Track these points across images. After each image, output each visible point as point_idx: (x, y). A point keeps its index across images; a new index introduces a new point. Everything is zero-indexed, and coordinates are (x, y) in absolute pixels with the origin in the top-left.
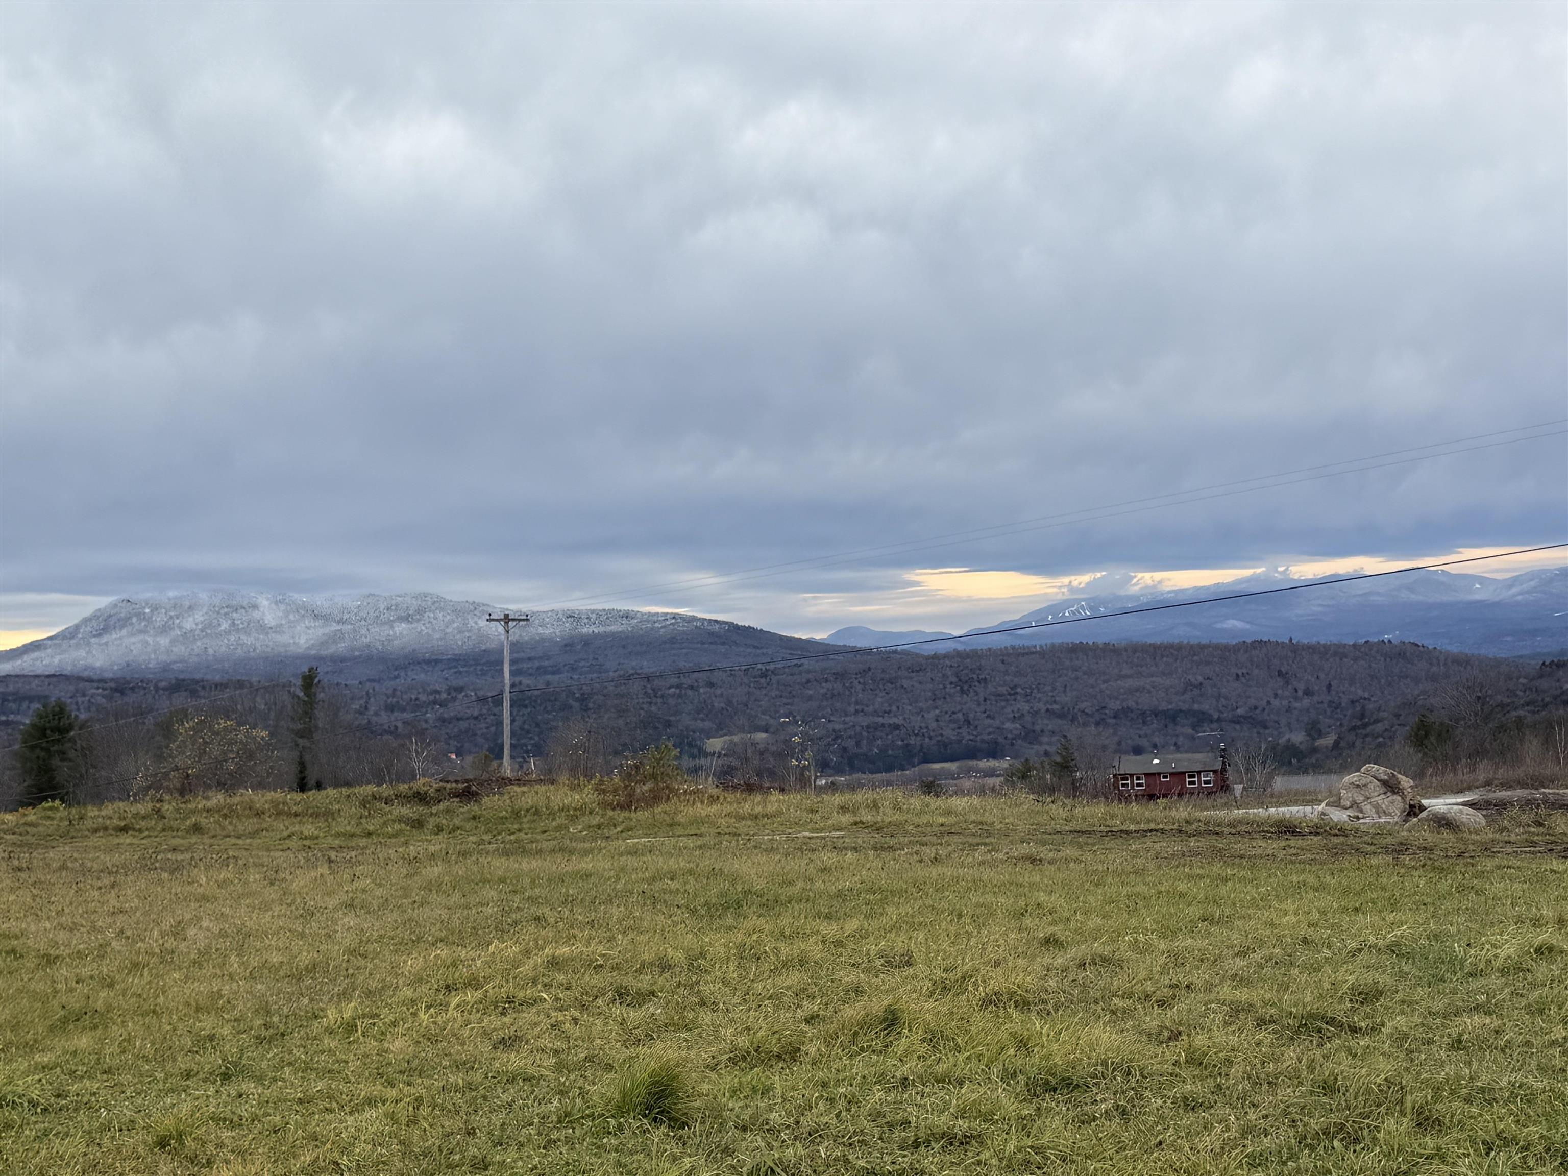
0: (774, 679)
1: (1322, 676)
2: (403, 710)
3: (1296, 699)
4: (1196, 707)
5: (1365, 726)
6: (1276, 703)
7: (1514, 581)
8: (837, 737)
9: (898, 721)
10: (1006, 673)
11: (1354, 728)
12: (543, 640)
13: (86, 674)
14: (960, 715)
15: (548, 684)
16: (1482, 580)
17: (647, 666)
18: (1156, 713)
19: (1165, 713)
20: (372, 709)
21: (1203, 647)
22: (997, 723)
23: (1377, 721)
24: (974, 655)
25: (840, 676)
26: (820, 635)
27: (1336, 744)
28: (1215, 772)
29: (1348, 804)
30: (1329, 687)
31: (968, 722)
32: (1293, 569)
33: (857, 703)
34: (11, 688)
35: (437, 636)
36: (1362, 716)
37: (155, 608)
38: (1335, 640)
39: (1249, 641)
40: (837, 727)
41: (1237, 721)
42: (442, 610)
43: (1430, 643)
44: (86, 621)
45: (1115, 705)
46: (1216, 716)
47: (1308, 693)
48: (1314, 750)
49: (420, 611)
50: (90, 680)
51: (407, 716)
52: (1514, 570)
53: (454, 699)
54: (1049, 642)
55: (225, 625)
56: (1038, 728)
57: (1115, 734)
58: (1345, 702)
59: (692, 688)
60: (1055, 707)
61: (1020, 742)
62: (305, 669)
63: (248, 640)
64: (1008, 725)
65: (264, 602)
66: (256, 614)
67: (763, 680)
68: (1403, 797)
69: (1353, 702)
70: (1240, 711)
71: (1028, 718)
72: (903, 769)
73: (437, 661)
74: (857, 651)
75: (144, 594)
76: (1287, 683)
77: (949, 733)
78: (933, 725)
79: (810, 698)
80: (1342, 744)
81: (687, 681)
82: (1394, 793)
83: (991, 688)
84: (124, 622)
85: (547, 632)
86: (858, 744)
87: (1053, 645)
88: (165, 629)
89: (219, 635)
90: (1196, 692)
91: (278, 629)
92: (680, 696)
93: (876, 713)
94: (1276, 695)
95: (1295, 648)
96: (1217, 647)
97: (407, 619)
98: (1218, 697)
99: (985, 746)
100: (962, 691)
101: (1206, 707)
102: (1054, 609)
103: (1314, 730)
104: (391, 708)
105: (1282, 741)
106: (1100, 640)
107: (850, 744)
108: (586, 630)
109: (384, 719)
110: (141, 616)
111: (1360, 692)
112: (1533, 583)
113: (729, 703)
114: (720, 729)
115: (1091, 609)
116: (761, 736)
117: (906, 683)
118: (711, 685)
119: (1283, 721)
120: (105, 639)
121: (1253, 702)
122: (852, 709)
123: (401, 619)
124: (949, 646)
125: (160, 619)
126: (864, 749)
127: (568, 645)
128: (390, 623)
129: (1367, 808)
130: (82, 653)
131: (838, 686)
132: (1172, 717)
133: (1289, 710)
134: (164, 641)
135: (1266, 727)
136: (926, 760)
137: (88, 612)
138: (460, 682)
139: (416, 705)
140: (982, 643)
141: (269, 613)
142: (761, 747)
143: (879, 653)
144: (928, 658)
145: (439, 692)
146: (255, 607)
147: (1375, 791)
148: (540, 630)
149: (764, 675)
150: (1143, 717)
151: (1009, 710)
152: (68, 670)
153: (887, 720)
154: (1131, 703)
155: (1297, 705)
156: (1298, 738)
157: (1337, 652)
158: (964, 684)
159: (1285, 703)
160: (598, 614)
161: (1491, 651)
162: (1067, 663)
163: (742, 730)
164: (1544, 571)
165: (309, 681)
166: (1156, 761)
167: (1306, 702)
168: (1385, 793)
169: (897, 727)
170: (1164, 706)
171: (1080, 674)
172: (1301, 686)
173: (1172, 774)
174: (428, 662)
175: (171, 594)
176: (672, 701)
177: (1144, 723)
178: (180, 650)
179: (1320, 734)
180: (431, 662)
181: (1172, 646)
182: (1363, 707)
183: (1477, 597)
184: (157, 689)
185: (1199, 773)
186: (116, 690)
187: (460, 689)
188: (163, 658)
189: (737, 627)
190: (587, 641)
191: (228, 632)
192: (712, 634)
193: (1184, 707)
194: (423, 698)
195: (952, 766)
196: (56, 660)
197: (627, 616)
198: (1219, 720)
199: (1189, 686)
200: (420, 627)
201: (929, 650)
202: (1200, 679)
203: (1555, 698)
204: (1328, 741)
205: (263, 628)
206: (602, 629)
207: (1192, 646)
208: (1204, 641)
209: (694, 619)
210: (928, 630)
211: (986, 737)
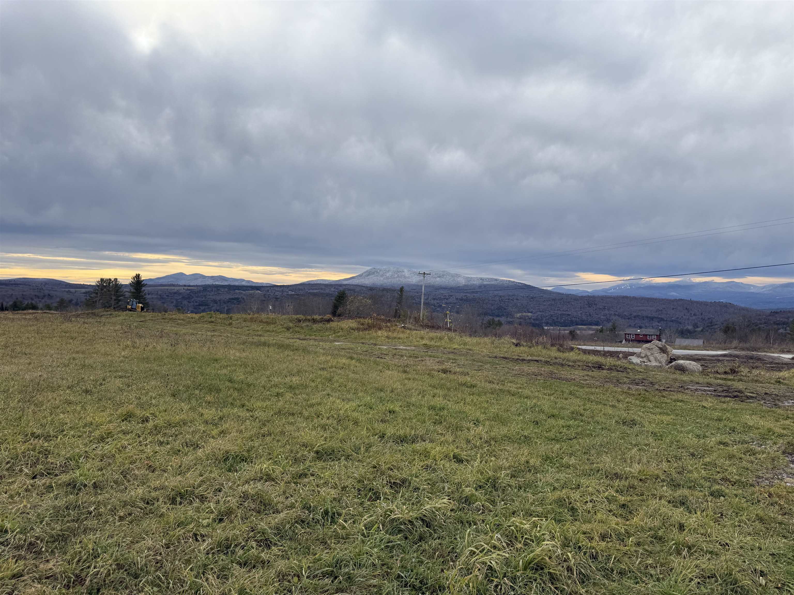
0: (535, 299)
1: (700, 310)
2: (437, 300)
3: (691, 316)
4: (660, 316)
5: (712, 326)
6: (684, 317)
7: (764, 287)
8: (552, 316)
9: (570, 313)
10: (603, 303)
11: (708, 326)
12: (474, 285)
13: (363, 285)
14: (588, 313)
15: (474, 296)
16: (754, 286)
17: (501, 293)
18: (647, 317)
19: (650, 317)
20: (429, 299)
21: (663, 300)
22: (599, 316)
23: (716, 325)
24: (594, 297)
25: (554, 300)
26: (549, 289)
27: (702, 331)
28: (657, 335)
29: (643, 355)
30: (702, 314)
31: (590, 315)
32: (692, 279)
33: (558, 307)
34: (347, 287)
35: (447, 282)
36: (711, 323)
37: (380, 271)
38: (705, 300)
39: (678, 299)
40: (552, 313)
41: (672, 321)
42: (448, 275)
43: (735, 303)
44: (365, 272)
45: (635, 314)
46: (665, 319)
47: (695, 315)
48: (696, 331)
49: (443, 275)
50: (364, 287)
51: (438, 302)
52: (763, 284)
53: (450, 298)
54: (616, 295)
55: (396, 276)
56: (611, 318)
57: (634, 322)
58: (706, 319)
59: (512, 300)
60: (617, 313)
61: (605, 322)
62: (401, 286)
63: (401, 279)
64: (602, 317)
65: (406, 271)
66: (403, 273)
67: (532, 299)
68: (668, 355)
69: (709, 319)
70: (673, 319)
71: (608, 316)
72: (570, 326)
73: (446, 288)
74: (559, 294)
75: (378, 267)
76: (689, 312)
77: (584, 318)
78: (580, 315)
79: (545, 305)
80: (704, 330)
81: (511, 298)
82: (664, 353)
83: (598, 306)
84: (374, 273)
85: (475, 283)
86: (557, 319)
87: (617, 296)
88: (382, 276)
89: (394, 278)
90: (660, 312)
91: (409, 278)
92: (509, 302)
93: (563, 311)
94: (685, 315)
95: (692, 302)
96: (667, 300)
97: (439, 277)
98: (667, 314)
99: (594, 322)
100: (589, 306)
101: (663, 316)
102: (619, 286)
103: (696, 326)
104: (434, 299)
105: (685, 328)
106: (632, 296)
107: (555, 318)
108: (485, 283)
109: (432, 302)
110: (377, 272)
111: (711, 316)
112: (770, 288)
113: (522, 305)
114: (519, 312)
115: (630, 286)
116: (530, 314)
117: (573, 303)
118: (517, 299)
119: (686, 322)
120: (368, 277)
121: (677, 316)
122: (557, 309)
123: (438, 277)
124: (587, 294)
125: (381, 273)
126: (559, 320)
127: (480, 287)
128: (436, 278)
129: (652, 358)
130: (363, 280)
131: (553, 302)
132: (652, 319)
133: (688, 319)
134: (382, 279)
135: (681, 324)
136: (577, 325)
137: (365, 270)
138: (452, 294)
139: (440, 299)
140: (596, 294)
141: (406, 273)
142: (530, 317)
143: (566, 294)
144: (580, 297)
145: (446, 296)
146: (404, 272)
147: (656, 351)
148: (473, 282)
149: (532, 298)
150: (643, 318)
151: (603, 313)
152: (360, 284)
153: (566, 313)
154: (640, 314)
155: (691, 318)
156: (690, 327)
157: (705, 304)
158: (590, 305)
159: (687, 317)
160: (489, 279)
161: (755, 307)
162: (621, 301)
163: (525, 312)
164: (774, 285)
165: (402, 289)
166: (639, 331)
167: (694, 317)
168: (660, 353)
169: (569, 315)
170: (650, 315)
171: (625, 304)
172: (693, 313)
173: (643, 335)
174: (444, 288)
175: (384, 267)
176: (506, 303)
177: (643, 320)
178: (385, 281)
179: (697, 327)
180: (445, 288)
181: (653, 299)
182: (712, 321)
183: (752, 291)
184: (379, 290)
185: (652, 335)
186: (370, 289)
187: (451, 296)
188: (381, 283)
189: (526, 285)
190: (485, 286)
191: (397, 277)
192: (519, 286)
193: (656, 316)
194: (442, 297)
195: (584, 327)
196: (357, 281)
197: (496, 280)
198: (666, 321)
199: (658, 310)
200: (443, 279)
201: (580, 295)
202: (662, 309)
203: (774, 322)
204: (699, 329)
205: (405, 277)
206: (489, 283)
207: (660, 299)
208: (664, 298)
209: (514, 282)
210: (581, 289)
211: (596, 320)
